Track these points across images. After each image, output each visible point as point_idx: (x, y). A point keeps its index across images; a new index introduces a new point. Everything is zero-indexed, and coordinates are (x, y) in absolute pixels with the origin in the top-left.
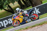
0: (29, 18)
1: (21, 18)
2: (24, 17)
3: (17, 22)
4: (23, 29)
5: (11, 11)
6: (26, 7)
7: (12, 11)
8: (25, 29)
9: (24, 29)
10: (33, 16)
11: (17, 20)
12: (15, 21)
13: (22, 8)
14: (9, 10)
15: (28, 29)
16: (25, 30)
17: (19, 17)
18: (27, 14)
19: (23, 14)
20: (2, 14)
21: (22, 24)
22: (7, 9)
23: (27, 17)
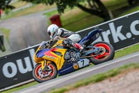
0: (83, 54)
1: (60, 57)
2: (68, 53)
3: (47, 67)
5: (100, 11)
7: (102, 12)
10: (96, 49)
11: (48, 62)
12: (42, 63)
13: (133, 3)
14: (94, 8)
17: (55, 52)
18: (78, 44)
19: (66, 43)
20: (72, 20)
21: (62, 73)
22: (88, 7)
23: (78, 53)
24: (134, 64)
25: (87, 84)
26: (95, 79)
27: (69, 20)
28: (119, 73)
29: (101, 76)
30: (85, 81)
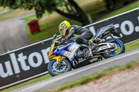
4: (117, 69)
5: (78, 15)
6: (121, 5)
7: (80, 17)
8: (124, 67)
9: (120, 70)
13: (111, 7)
14: (72, 13)
15: (133, 69)
16: (125, 71)
22: (66, 11)
24: (118, 67)
25: (72, 86)
26: (80, 81)
27: (47, 25)
28: (104, 75)
29: (85, 79)
30: (70, 84)
